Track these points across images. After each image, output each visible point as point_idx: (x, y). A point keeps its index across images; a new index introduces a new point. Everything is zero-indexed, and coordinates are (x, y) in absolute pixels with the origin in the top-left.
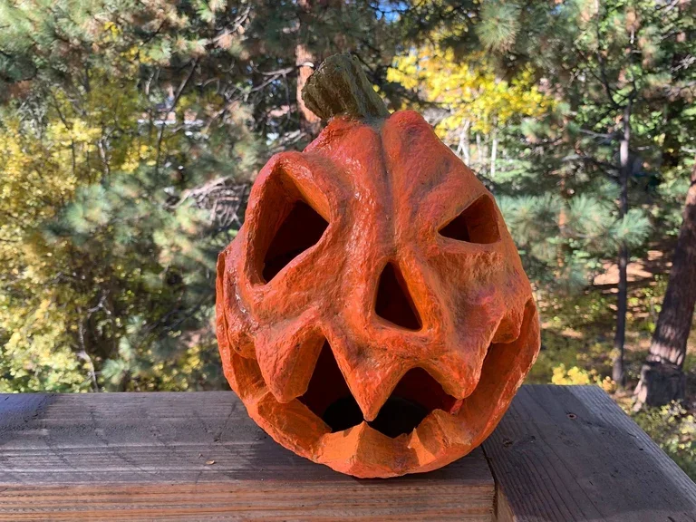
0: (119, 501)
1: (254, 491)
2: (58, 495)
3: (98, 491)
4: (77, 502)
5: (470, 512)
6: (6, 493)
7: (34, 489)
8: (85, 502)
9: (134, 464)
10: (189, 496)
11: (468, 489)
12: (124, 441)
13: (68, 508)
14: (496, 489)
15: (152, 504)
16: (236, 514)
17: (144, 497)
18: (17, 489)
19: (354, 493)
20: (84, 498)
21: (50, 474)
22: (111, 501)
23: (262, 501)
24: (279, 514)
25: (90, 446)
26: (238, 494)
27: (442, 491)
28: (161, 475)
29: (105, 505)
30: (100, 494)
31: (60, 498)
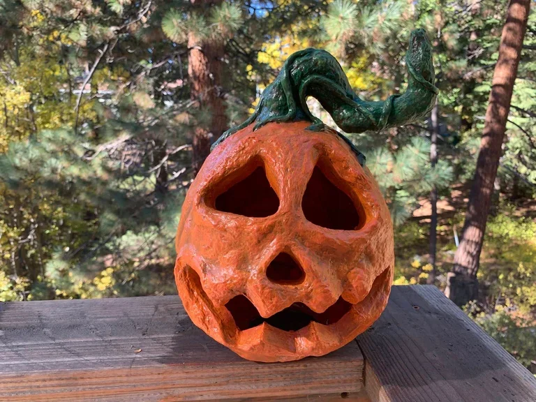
0: (67, 385)
1: (177, 373)
2: (16, 382)
3: (49, 378)
4: (31, 387)
5: (345, 381)
8: (38, 387)
9: (78, 355)
10: (125, 379)
11: (343, 364)
12: (69, 338)
13: (24, 392)
14: (365, 364)
15: (94, 387)
16: (163, 391)
17: (88, 381)
19: (256, 371)
20: (37, 384)
21: (8, 366)
22: (60, 386)
23: (184, 380)
24: (197, 390)
25: (40, 343)
26: (165, 375)
27: (324, 366)
28: (102, 363)
29: (55, 388)
30: (51, 380)
31: (17, 385)
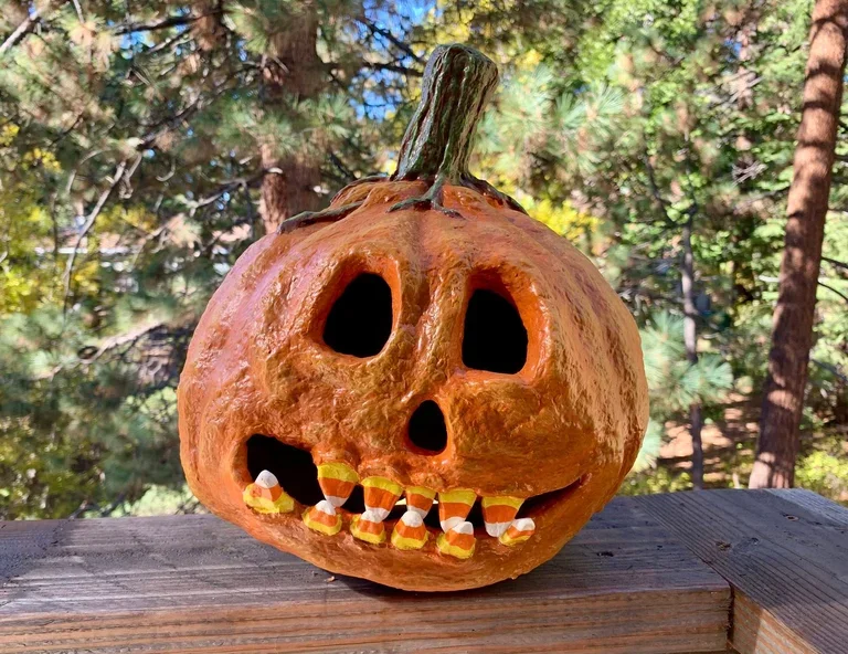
0: (216, 633)
1: (406, 612)
2: (130, 627)
3: (186, 618)
4: (154, 636)
5: (698, 630)
6: (51, 626)
7: (93, 618)
8: (167, 636)
9: (226, 586)
10: (316, 622)
12: (198, 565)
13: (140, 646)
14: (732, 596)
15: (262, 637)
16: (378, 647)
17: (251, 625)
18: (69, 620)
20: (166, 630)
21: (111, 602)
22: (204, 634)
23: (417, 626)
25: (151, 571)
26: (384, 616)
28: (272, 596)
29: (195, 640)
30: (189, 622)
31: (131, 631)
